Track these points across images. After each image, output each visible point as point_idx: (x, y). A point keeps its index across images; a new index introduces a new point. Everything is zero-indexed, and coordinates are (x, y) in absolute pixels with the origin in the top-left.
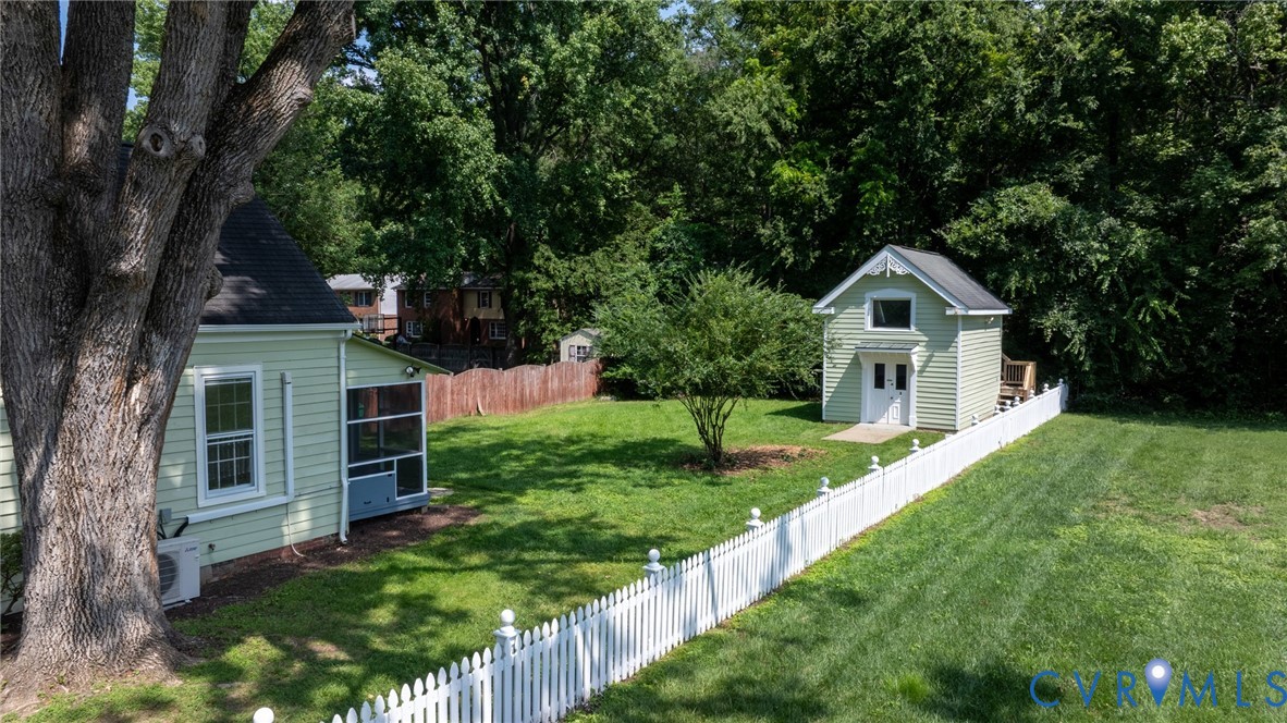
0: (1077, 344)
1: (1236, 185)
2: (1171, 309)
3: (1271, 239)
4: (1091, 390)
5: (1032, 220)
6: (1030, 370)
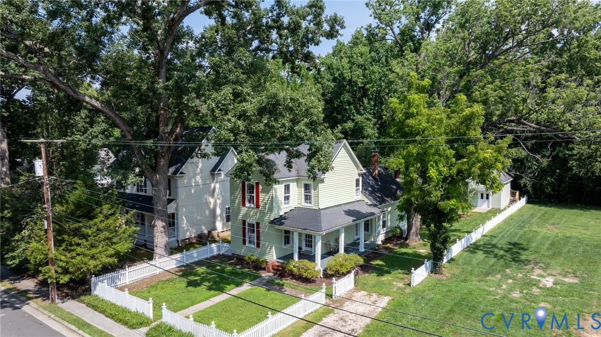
0: (529, 188)
1: (567, 152)
2: (552, 180)
3: (574, 166)
4: (533, 198)
5: (518, 158)
6: (518, 193)
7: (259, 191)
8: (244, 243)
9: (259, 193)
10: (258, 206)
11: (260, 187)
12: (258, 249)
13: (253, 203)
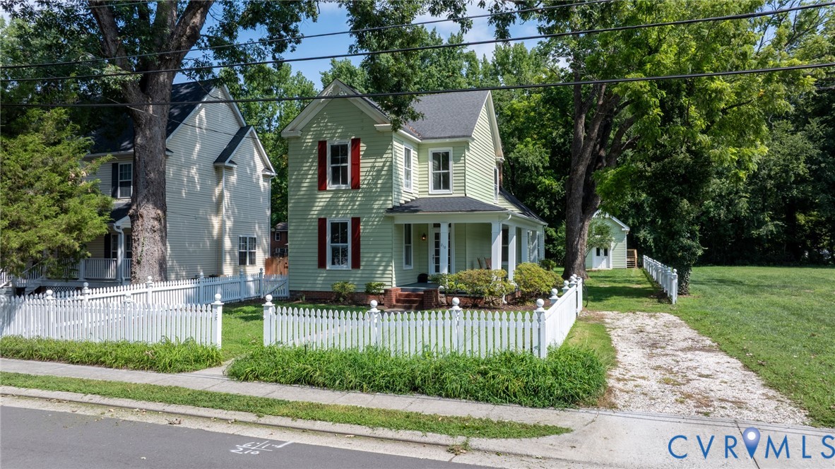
7: (359, 155)
8: (322, 264)
9: (359, 159)
10: (356, 185)
11: (363, 147)
12: (354, 271)
13: (345, 182)
